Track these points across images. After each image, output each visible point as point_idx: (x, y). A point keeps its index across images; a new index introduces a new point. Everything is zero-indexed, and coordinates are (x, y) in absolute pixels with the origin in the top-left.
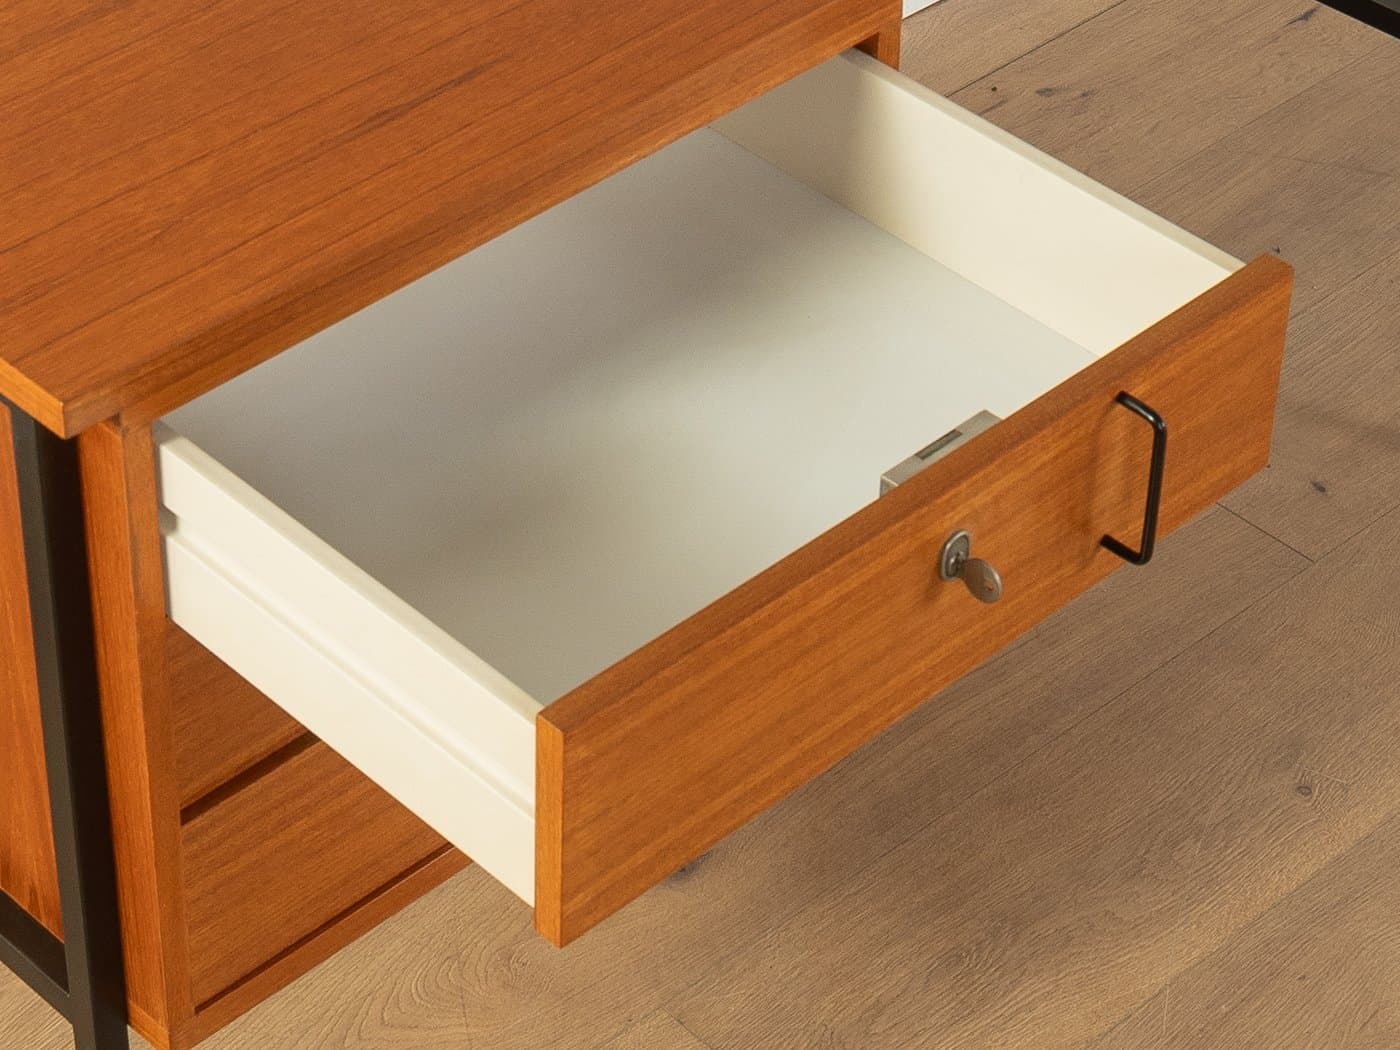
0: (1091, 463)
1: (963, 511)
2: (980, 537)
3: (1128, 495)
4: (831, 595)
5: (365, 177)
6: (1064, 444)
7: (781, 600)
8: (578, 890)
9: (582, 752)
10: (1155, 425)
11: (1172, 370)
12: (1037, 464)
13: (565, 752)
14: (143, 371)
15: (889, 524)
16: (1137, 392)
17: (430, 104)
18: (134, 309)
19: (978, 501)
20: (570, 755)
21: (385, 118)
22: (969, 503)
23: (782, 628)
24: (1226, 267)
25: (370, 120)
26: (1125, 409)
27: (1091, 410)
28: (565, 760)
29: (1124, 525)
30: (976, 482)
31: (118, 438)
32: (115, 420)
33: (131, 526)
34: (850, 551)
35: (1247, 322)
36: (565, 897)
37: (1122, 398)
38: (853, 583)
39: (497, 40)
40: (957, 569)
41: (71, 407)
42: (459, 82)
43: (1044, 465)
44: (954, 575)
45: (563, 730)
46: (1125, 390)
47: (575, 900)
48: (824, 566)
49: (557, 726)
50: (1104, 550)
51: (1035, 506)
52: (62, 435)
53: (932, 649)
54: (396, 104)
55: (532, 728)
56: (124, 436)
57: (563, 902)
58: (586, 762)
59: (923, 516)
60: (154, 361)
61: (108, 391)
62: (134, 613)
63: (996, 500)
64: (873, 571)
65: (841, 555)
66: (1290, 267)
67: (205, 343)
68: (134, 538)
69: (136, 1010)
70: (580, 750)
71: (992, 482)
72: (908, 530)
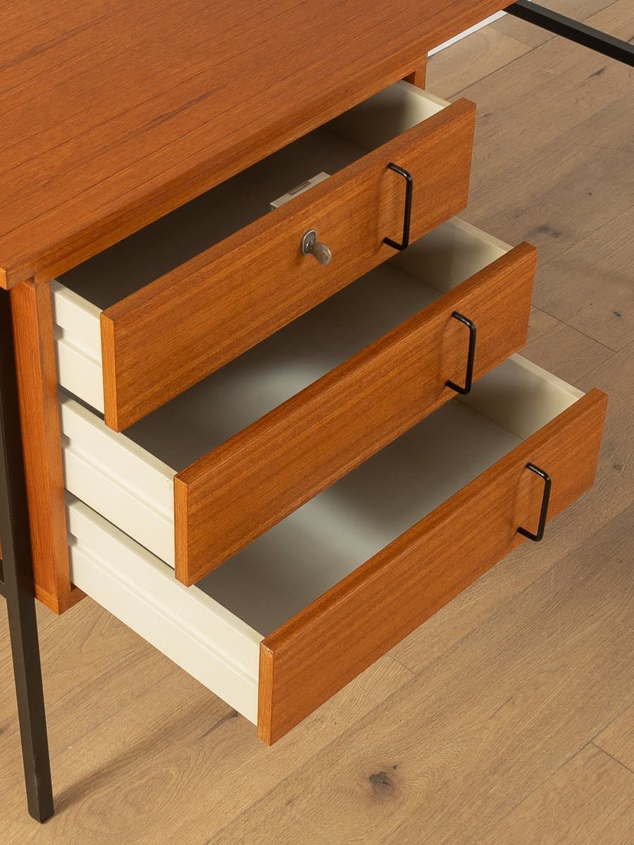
0: (377, 199)
1: (311, 220)
2: (321, 234)
3: (396, 218)
4: (246, 259)
5: (155, 150)
6: (362, 188)
7: (221, 259)
8: (125, 403)
9: (123, 332)
10: (407, 179)
11: (415, 153)
12: (349, 198)
13: (115, 331)
14: (47, 253)
15: (274, 224)
16: (398, 163)
17: (186, 112)
18: (38, 221)
19: (319, 215)
20: (117, 333)
21: (162, 118)
22: (315, 215)
23: (221, 275)
24: (443, 105)
25: (155, 120)
26: (392, 171)
27: (375, 172)
28: (115, 335)
29: (395, 233)
30: (317, 205)
31: (33, 289)
32: (32, 280)
33: (40, 336)
34: (255, 237)
35: (453, 131)
36: (119, 407)
37: (390, 166)
38: (258, 253)
39: (218, 77)
40: (310, 250)
41: (10, 273)
42: (200, 99)
43: (351, 199)
44: (308, 252)
45: (113, 320)
46: (392, 162)
47: (124, 408)
48: (242, 244)
49: (110, 318)
50: (386, 245)
51: (348, 220)
52: (5, 288)
53: (299, 291)
54: (167, 112)
55: (98, 321)
56: (36, 288)
57: (118, 409)
58: (126, 337)
59: (291, 221)
60: (51, 248)
61: (29, 264)
62: (41, 382)
63: (329, 215)
64: (267, 248)
65: (251, 238)
66: (474, 103)
67: (77, 238)
68: (41, 342)
69: (39, 590)
70: (122, 330)
71: (326, 206)
72: (284, 228)
